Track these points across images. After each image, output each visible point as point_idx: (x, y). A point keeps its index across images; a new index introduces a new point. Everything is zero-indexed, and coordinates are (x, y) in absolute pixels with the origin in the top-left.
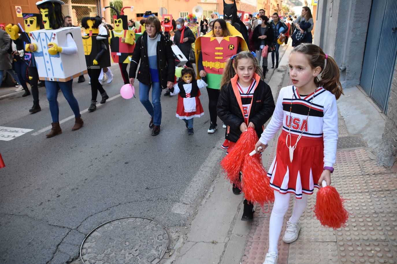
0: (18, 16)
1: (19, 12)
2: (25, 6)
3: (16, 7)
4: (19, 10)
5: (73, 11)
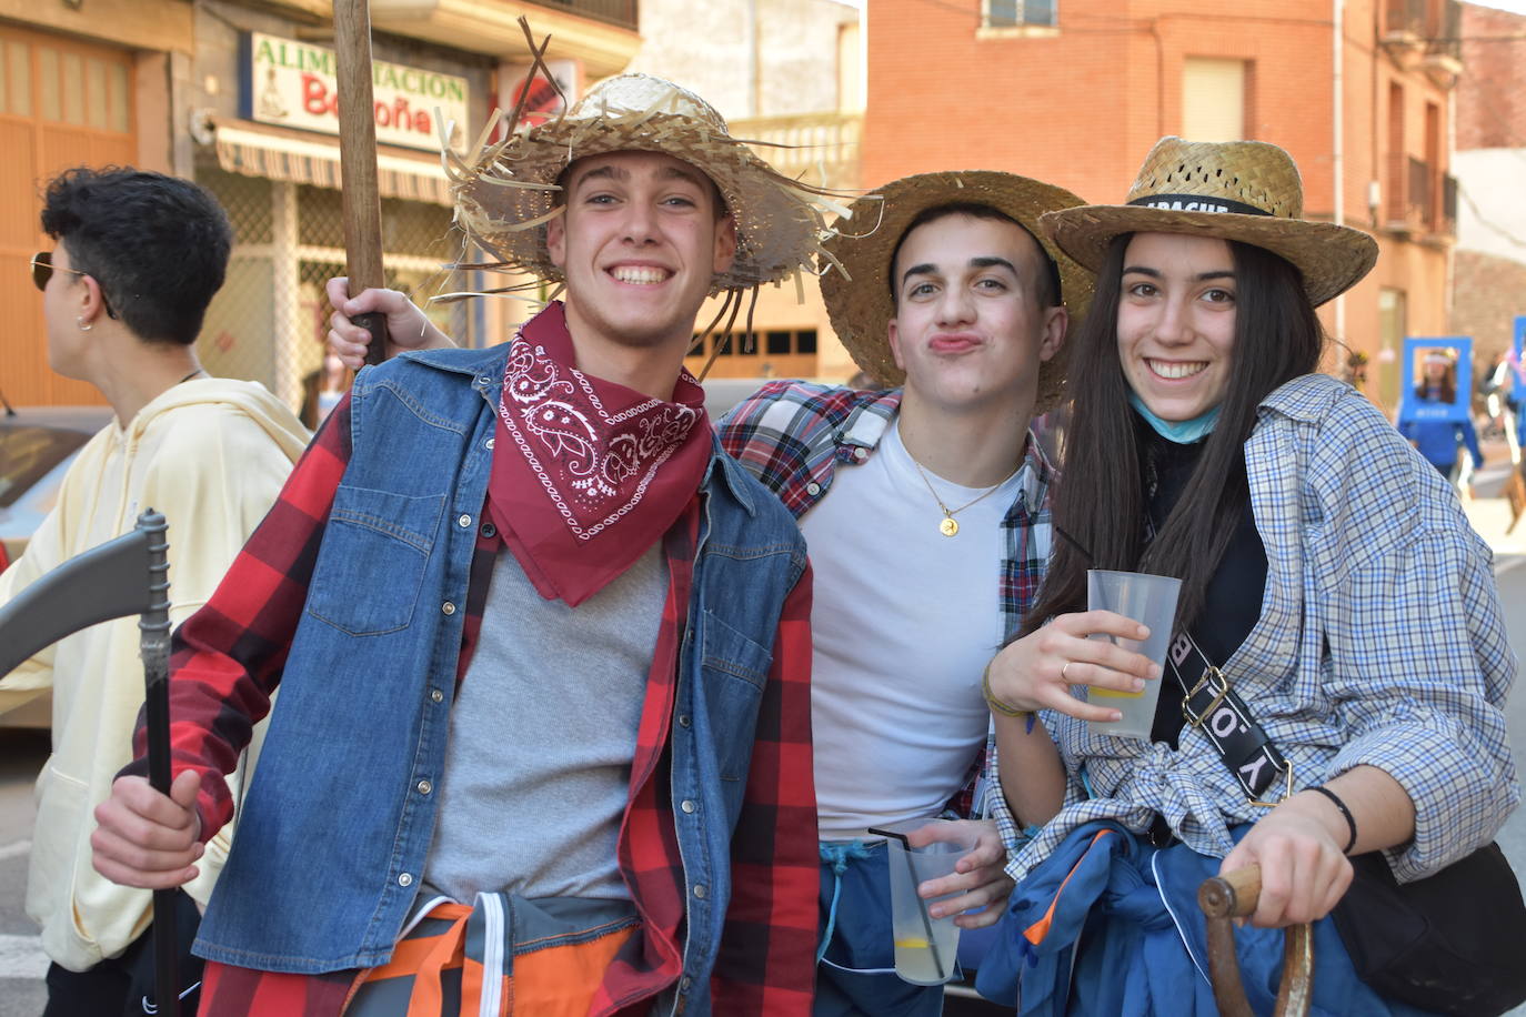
5: (304, 299)
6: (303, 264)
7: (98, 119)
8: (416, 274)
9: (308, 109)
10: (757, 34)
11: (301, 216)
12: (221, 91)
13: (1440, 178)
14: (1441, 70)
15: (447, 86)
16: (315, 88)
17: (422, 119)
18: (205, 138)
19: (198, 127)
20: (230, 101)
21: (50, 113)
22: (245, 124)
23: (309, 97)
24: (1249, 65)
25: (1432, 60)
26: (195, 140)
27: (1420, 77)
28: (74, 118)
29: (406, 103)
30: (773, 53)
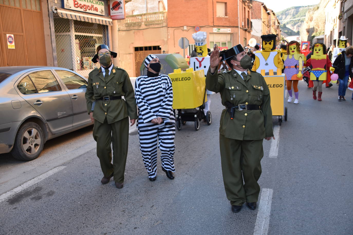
0: (9, 47)
1: (11, 42)
2: (18, 34)
3: (8, 35)
4: (10, 39)
5: (76, 42)
6: (76, 35)
7: (34, 8)
8: (97, 37)
9: (75, 7)
10: (147, 3)
11: (75, 27)
12: (58, 3)
13: (250, 22)
14: (250, 5)
15: (101, 3)
16: (76, 2)
17: (96, 9)
18: (55, 12)
19: (53, 10)
20: (60, 5)
21: (24, 7)
22: (63, 9)
23: (75, 5)
24: (226, 3)
25: (249, 4)
26: (53, 12)
27: (247, 7)
28: (29, 8)
29: (93, 6)
30: (149, 6)
